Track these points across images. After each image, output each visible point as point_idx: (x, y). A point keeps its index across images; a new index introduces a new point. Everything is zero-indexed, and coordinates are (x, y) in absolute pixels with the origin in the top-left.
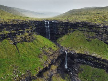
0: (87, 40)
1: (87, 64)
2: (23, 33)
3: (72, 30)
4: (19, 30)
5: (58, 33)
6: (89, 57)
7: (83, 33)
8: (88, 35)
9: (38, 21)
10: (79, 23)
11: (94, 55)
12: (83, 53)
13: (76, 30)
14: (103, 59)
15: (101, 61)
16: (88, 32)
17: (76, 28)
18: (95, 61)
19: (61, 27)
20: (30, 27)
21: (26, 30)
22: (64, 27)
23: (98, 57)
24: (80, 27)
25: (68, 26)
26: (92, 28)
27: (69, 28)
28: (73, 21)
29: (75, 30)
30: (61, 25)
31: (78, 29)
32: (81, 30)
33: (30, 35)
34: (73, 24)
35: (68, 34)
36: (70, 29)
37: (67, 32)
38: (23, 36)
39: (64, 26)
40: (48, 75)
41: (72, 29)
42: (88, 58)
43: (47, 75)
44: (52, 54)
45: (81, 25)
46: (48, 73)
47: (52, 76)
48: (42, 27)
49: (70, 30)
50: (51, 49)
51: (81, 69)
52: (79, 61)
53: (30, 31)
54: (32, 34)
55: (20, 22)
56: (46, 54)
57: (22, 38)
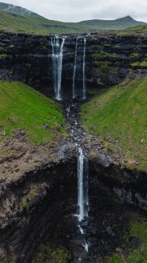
3: (144, 68)
5: (95, 81)
19: (107, 54)
22: (114, 55)
25: (131, 51)
27: (134, 60)
30: (106, 49)
35: (123, 83)
36: (135, 64)
37: (122, 77)
39: (117, 51)
48: (39, 56)
49: (135, 68)
50: (21, 136)
51: (131, 239)
52: (134, 198)
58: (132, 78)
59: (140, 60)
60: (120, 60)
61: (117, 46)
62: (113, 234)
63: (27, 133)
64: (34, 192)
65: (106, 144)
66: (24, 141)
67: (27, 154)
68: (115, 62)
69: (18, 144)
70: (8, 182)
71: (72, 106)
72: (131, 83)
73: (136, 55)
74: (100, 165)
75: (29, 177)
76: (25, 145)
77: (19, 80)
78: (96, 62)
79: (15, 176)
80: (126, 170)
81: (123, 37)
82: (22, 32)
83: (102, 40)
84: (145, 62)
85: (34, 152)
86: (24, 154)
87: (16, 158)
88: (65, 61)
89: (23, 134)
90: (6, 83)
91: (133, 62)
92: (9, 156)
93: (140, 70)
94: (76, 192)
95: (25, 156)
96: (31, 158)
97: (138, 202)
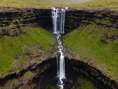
0: (102, 41)
2: (7, 24)
3: (86, 23)
4: (4, 20)
5: (69, 27)
6: (93, 69)
7: (100, 29)
8: (106, 32)
9: (40, 9)
10: (99, 12)
11: (100, 69)
12: (85, 61)
13: (93, 23)
14: (111, 79)
15: (108, 81)
16: (109, 27)
17: (92, 21)
18: (100, 78)
19: (73, 17)
20: (23, 16)
21: (14, 21)
23: (105, 75)
24: (99, 18)
25: (82, 16)
26: (116, 22)
28: (91, 9)
29: (90, 22)
30: (73, 15)
31: (95, 22)
32: (98, 24)
33: (18, 27)
34: (89, 13)
35: (79, 28)
36: (83, 21)
37: (79, 26)
38: (6, 28)
39: (77, 16)
40: (14, 85)
41: (86, 21)
42: (91, 70)
43: (12, 84)
44: (37, 56)
45: (101, 14)
47: (19, 87)
48: (47, 17)
49: (83, 23)
50: (41, 48)
51: (77, 84)
52: (79, 71)
53: (21, 22)
54: (23, 26)
55: (8, 10)
56: (28, 54)
57: (4, 30)
60: (78, 19)
62: (72, 82)
63: (43, 47)
64: (46, 67)
65: (71, 52)
66: (42, 50)
67: (43, 55)
68: (76, 20)
69: (40, 51)
70: (37, 64)
72: (81, 28)
73: (84, 18)
75: (44, 63)
76: (43, 52)
77: (40, 26)
78: (69, 19)
79: (40, 62)
81: (79, 11)
82: (41, 8)
83: (71, 11)
84: (87, 21)
85: (46, 54)
86: (42, 55)
87: (40, 56)
89: (42, 48)
90: (36, 28)
91: (83, 20)
92: (37, 55)
93: (85, 24)
95: (43, 56)
96: (44, 56)
97: (81, 72)
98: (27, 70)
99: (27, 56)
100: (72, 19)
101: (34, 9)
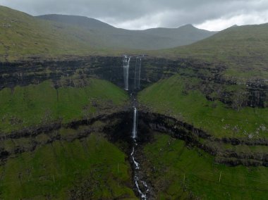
0: (183, 92)
1: (166, 133)
3: (169, 74)
4: (68, 69)
5: (146, 80)
6: (170, 120)
7: (183, 80)
8: (188, 83)
10: (183, 60)
15: (182, 125)
16: (191, 77)
17: (176, 71)
19: (152, 67)
20: (86, 66)
22: (156, 67)
24: (183, 67)
25: (163, 65)
26: (198, 71)
27: (165, 70)
29: (174, 73)
30: (152, 64)
31: (179, 72)
32: (182, 75)
34: (172, 62)
35: (159, 81)
36: (165, 72)
37: (159, 78)
38: (70, 78)
39: (157, 65)
40: (85, 130)
43: (83, 129)
45: (185, 63)
46: (87, 128)
47: (91, 132)
48: (116, 67)
49: (165, 74)
52: (157, 127)
53: (84, 72)
54: (87, 77)
55: (71, 59)
56: (96, 106)
57: (68, 80)
58: (164, 78)
59: (167, 70)
60: (159, 70)
61: (157, 63)
64: (116, 121)
68: (156, 70)
69: (110, 104)
70: (107, 115)
71: (133, 93)
72: (163, 81)
73: (165, 68)
74: (144, 113)
75: (114, 115)
76: (112, 105)
77: (106, 79)
78: (146, 70)
79: (110, 114)
80: (154, 114)
81: (160, 59)
82: (108, 56)
83: (149, 60)
84: (169, 71)
87: (109, 108)
88: (130, 69)
92: (107, 107)
93: (167, 75)
94: (132, 127)
95: (113, 108)
96: (115, 109)
98: (97, 120)
99: (96, 108)
100: (151, 69)
101: (98, 56)
